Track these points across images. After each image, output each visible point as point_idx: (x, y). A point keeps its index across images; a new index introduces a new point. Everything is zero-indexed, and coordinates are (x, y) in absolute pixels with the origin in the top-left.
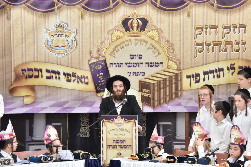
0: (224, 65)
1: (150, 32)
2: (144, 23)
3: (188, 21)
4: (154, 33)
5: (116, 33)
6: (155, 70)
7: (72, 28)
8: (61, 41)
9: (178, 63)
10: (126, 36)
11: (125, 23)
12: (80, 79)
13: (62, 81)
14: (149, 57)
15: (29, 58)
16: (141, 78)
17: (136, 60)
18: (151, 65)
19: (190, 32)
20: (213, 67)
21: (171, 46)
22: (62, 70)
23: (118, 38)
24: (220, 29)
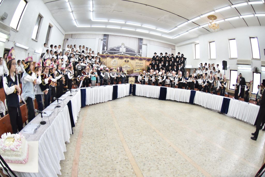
0: (140, 69)
1: (129, 63)
2: (128, 61)
6: (129, 69)
7: (117, 61)
8: (115, 63)
9: (133, 68)
10: (125, 63)
11: (125, 61)
14: (129, 67)
15: (109, 66)
16: (127, 70)
19: (135, 63)
20: (138, 69)
21: (132, 65)
23: (124, 63)
24: (139, 63)
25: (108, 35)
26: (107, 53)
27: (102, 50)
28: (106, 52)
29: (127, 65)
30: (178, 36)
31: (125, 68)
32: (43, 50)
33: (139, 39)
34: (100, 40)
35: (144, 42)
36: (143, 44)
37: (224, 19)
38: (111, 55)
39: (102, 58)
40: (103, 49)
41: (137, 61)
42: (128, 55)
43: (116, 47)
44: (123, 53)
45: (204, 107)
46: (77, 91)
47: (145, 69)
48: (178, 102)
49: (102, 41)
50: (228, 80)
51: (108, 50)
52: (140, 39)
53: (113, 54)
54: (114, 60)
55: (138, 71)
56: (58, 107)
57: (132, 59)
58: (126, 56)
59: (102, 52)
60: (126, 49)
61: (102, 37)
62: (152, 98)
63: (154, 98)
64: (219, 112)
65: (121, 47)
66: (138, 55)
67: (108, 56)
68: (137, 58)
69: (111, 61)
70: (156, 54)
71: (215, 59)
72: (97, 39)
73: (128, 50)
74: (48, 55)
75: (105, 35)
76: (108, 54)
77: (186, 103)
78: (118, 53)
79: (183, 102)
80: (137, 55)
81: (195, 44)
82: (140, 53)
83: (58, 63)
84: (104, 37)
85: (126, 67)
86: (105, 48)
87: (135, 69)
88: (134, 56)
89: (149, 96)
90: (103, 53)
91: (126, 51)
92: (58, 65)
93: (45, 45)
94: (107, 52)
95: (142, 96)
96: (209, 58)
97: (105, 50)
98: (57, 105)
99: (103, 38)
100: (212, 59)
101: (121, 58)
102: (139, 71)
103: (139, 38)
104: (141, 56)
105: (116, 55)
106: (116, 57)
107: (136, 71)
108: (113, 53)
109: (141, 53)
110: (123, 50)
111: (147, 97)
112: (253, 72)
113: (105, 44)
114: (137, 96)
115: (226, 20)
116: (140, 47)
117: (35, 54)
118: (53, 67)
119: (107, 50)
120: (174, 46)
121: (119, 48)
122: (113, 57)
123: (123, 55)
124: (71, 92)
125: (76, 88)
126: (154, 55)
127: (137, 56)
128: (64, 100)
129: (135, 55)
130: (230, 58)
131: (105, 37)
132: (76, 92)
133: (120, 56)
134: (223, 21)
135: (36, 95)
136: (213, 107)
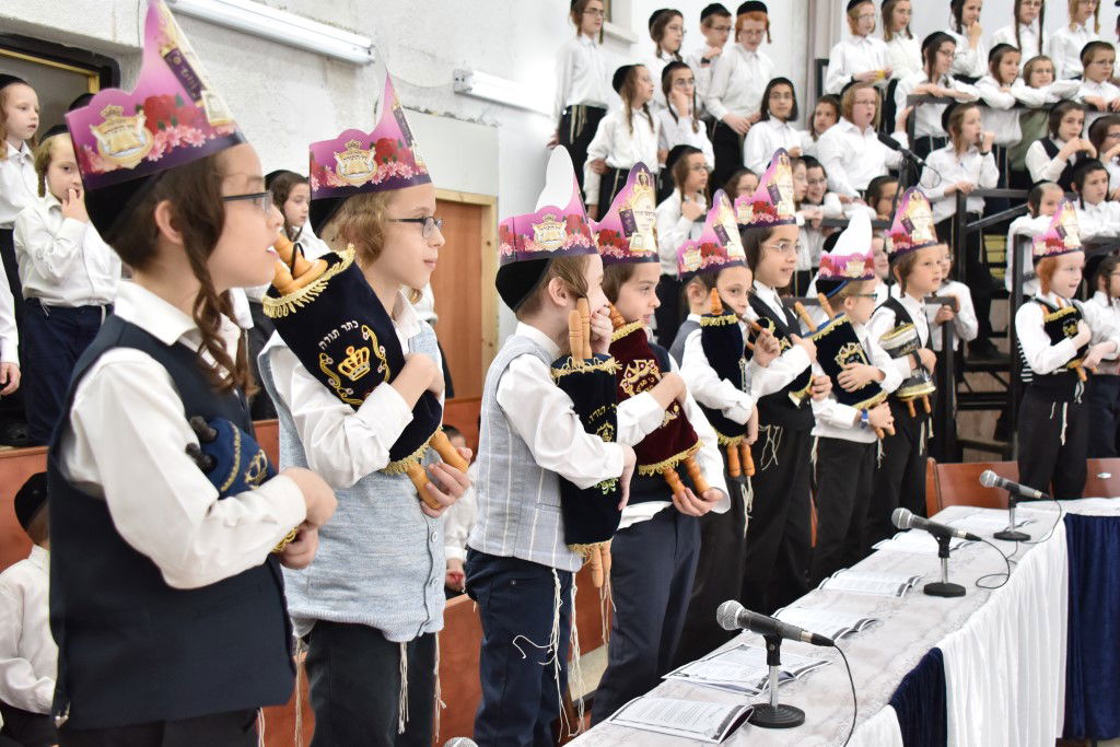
32: (572, 70)
46: (1025, 538)
56: (765, 716)
74: (640, 120)
83: (759, 207)
92: (761, 224)
93: (588, 19)
98: (762, 699)
117: (471, 110)
118: (719, 260)
124: (944, 552)
125: (1011, 506)
128: (854, 641)
132: (1008, 547)
135: (473, 554)
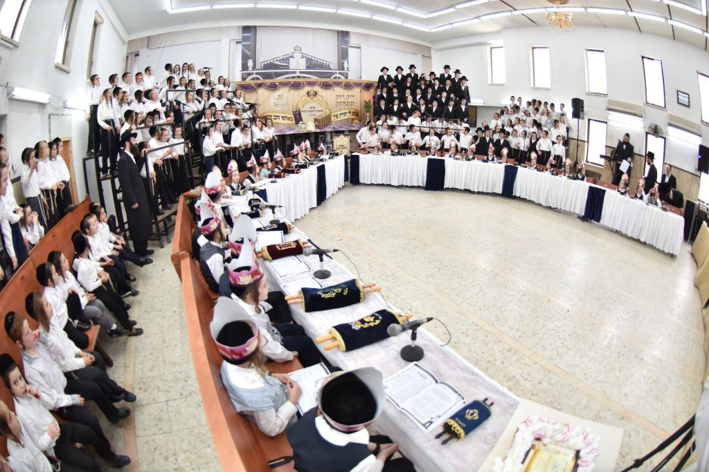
0: (347, 111)
1: (318, 97)
2: (316, 94)
3: (333, 93)
4: (320, 98)
5: (304, 98)
6: (320, 113)
8: (280, 102)
9: (330, 110)
10: (308, 99)
11: (308, 94)
12: (289, 119)
13: (281, 121)
14: (318, 108)
15: (266, 111)
16: (315, 117)
17: (312, 109)
18: (319, 111)
19: (334, 97)
20: (343, 112)
21: (327, 103)
22: (280, 115)
24: (346, 97)
25: (255, 27)
26: (255, 76)
27: (240, 68)
28: (252, 74)
29: (312, 103)
30: (449, 27)
31: (310, 111)
33: (340, 34)
34: (233, 43)
35: (353, 40)
36: (349, 45)
37: (586, 8)
38: (268, 81)
39: (243, 93)
40: (245, 67)
41: (339, 90)
42: (314, 78)
43: (278, 59)
44: (300, 72)
45: (540, 205)
47: (359, 109)
48: (473, 193)
49: (240, 45)
50: (584, 141)
51: (257, 68)
52: (342, 32)
53: (272, 78)
54: (277, 93)
55: (342, 117)
57: (326, 86)
58: (309, 80)
59: (242, 76)
60: (307, 62)
61: (239, 35)
62: (407, 186)
63: (412, 187)
64: (580, 217)
65: (292, 57)
66: (340, 76)
67: (260, 85)
68: (338, 84)
69: (269, 97)
70: (388, 69)
71: (548, 90)
72: (226, 41)
73: (312, 64)
75: (246, 29)
76: (258, 79)
77: (494, 194)
78: (287, 73)
79: (488, 194)
80: (338, 75)
81: (492, 48)
82: (343, 69)
84: (243, 32)
85: (312, 110)
86: (250, 63)
87: (335, 114)
88: (329, 77)
89: (398, 182)
90: (244, 79)
91: (307, 68)
94: (256, 74)
95: (378, 185)
96: (532, 86)
97: (250, 69)
99: (241, 38)
100: (538, 88)
101: (296, 86)
102: (346, 117)
103: (338, 32)
104: (347, 78)
105: (281, 79)
106: (283, 84)
107: (339, 119)
108: (272, 76)
109: (346, 69)
110: (298, 64)
111: (393, 186)
112: (647, 133)
113: (249, 53)
114: (364, 184)
115: (590, 10)
116: (343, 55)
119: (254, 67)
120: (429, 48)
121: (286, 60)
122: (273, 87)
123: (299, 77)
126: (382, 74)
127: (336, 78)
129: (331, 75)
130: (587, 91)
131: (246, 35)
133: (292, 80)
134: (582, 10)
136: (565, 206)
